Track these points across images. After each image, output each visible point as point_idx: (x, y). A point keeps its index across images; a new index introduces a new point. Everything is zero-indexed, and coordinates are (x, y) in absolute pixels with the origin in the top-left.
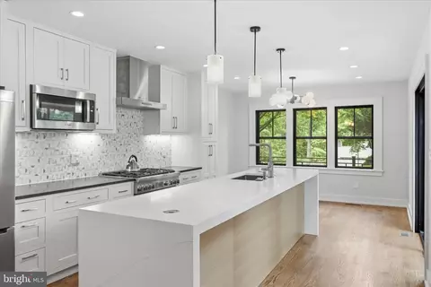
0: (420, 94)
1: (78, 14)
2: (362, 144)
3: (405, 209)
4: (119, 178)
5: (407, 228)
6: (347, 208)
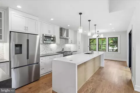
1: (52, 19)
2: (115, 46)
3: (126, 62)
5: (127, 66)
6: (111, 61)
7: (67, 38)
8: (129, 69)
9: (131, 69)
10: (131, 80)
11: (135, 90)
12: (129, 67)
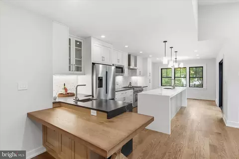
0: (221, 64)
1: (126, 46)
3: (215, 101)
4: (128, 88)
5: (216, 105)
6: (195, 100)
7: (135, 68)
8: (219, 109)
9: (222, 109)
10: (222, 119)
11: (227, 125)
12: (220, 106)
